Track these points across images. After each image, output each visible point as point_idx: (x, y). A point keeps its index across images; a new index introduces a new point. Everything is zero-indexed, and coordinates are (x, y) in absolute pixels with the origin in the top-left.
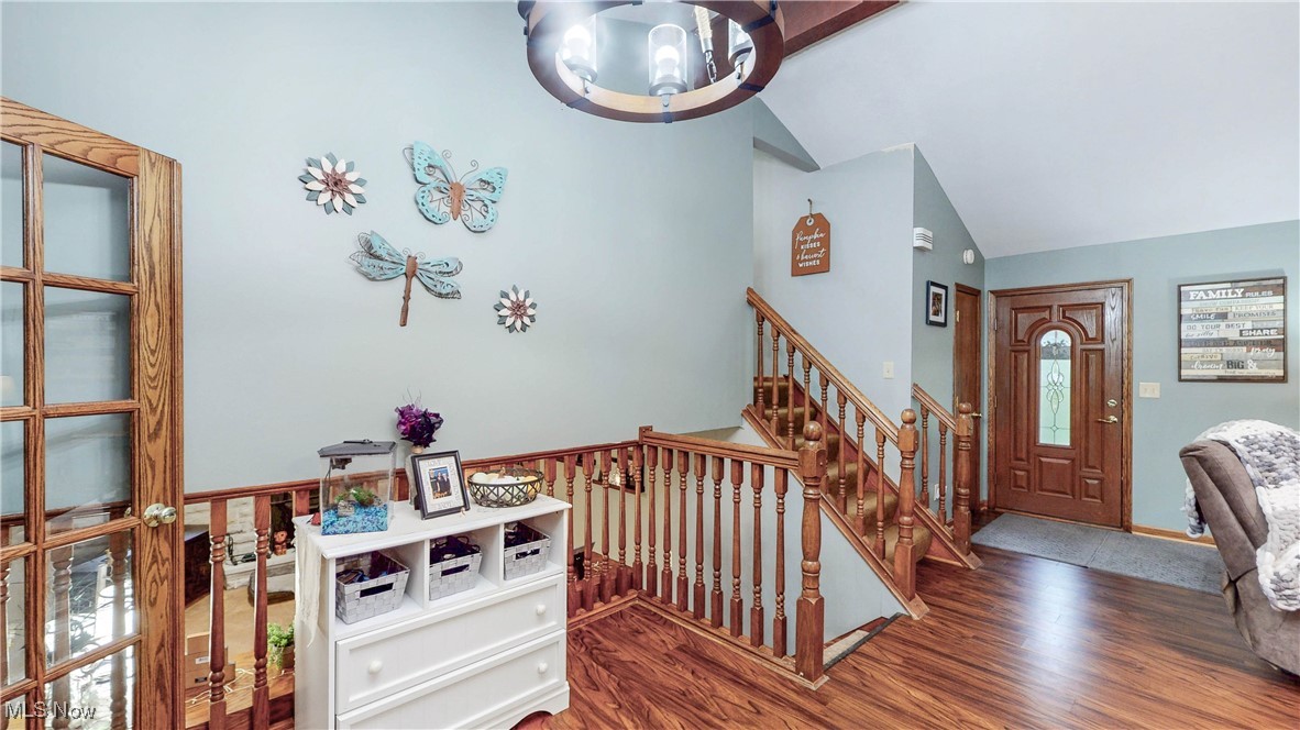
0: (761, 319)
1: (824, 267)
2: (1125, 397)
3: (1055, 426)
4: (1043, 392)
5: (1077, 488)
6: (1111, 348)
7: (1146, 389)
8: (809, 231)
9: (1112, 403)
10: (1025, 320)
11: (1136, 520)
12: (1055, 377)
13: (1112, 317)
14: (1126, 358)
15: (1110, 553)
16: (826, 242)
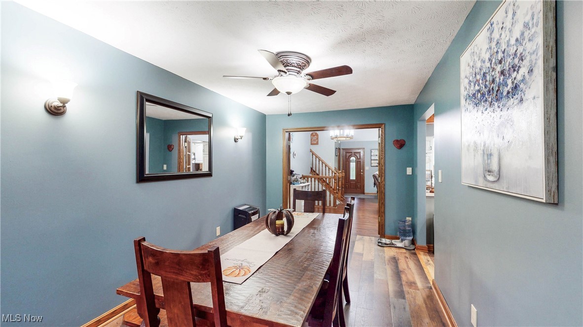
0: (313, 154)
1: (317, 144)
2: (364, 170)
3: (353, 176)
4: (351, 169)
5: (356, 187)
6: (362, 161)
7: (367, 168)
8: (314, 136)
9: (362, 171)
10: (348, 155)
11: (365, 192)
12: (353, 166)
13: (362, 154)
14: (364, 162)
15: (362, 196)
16: (317, 139)
